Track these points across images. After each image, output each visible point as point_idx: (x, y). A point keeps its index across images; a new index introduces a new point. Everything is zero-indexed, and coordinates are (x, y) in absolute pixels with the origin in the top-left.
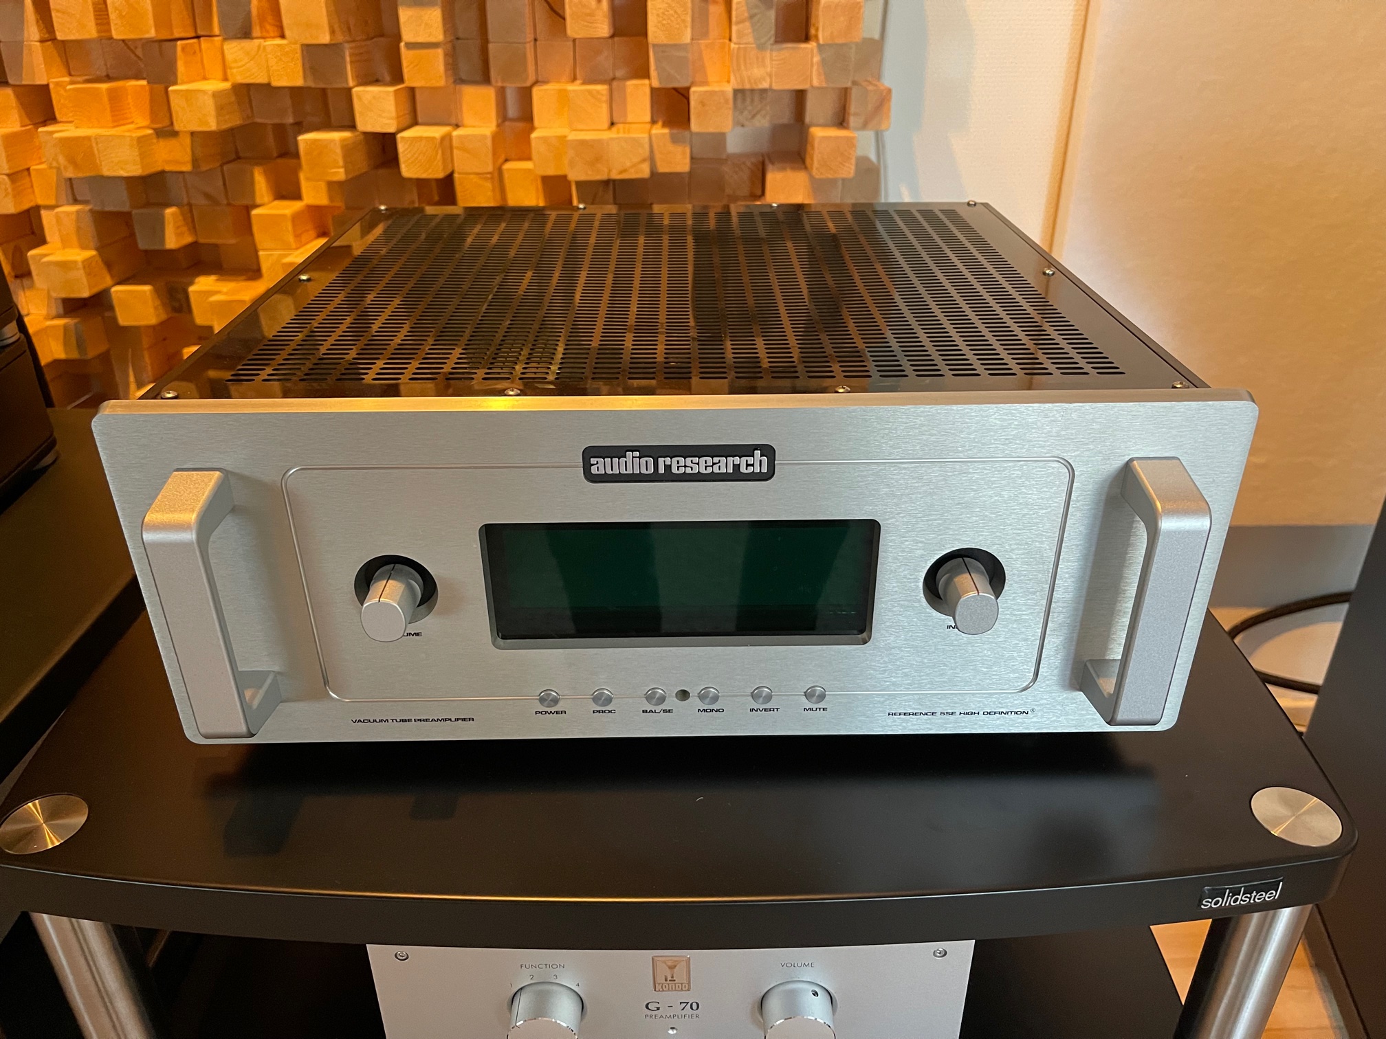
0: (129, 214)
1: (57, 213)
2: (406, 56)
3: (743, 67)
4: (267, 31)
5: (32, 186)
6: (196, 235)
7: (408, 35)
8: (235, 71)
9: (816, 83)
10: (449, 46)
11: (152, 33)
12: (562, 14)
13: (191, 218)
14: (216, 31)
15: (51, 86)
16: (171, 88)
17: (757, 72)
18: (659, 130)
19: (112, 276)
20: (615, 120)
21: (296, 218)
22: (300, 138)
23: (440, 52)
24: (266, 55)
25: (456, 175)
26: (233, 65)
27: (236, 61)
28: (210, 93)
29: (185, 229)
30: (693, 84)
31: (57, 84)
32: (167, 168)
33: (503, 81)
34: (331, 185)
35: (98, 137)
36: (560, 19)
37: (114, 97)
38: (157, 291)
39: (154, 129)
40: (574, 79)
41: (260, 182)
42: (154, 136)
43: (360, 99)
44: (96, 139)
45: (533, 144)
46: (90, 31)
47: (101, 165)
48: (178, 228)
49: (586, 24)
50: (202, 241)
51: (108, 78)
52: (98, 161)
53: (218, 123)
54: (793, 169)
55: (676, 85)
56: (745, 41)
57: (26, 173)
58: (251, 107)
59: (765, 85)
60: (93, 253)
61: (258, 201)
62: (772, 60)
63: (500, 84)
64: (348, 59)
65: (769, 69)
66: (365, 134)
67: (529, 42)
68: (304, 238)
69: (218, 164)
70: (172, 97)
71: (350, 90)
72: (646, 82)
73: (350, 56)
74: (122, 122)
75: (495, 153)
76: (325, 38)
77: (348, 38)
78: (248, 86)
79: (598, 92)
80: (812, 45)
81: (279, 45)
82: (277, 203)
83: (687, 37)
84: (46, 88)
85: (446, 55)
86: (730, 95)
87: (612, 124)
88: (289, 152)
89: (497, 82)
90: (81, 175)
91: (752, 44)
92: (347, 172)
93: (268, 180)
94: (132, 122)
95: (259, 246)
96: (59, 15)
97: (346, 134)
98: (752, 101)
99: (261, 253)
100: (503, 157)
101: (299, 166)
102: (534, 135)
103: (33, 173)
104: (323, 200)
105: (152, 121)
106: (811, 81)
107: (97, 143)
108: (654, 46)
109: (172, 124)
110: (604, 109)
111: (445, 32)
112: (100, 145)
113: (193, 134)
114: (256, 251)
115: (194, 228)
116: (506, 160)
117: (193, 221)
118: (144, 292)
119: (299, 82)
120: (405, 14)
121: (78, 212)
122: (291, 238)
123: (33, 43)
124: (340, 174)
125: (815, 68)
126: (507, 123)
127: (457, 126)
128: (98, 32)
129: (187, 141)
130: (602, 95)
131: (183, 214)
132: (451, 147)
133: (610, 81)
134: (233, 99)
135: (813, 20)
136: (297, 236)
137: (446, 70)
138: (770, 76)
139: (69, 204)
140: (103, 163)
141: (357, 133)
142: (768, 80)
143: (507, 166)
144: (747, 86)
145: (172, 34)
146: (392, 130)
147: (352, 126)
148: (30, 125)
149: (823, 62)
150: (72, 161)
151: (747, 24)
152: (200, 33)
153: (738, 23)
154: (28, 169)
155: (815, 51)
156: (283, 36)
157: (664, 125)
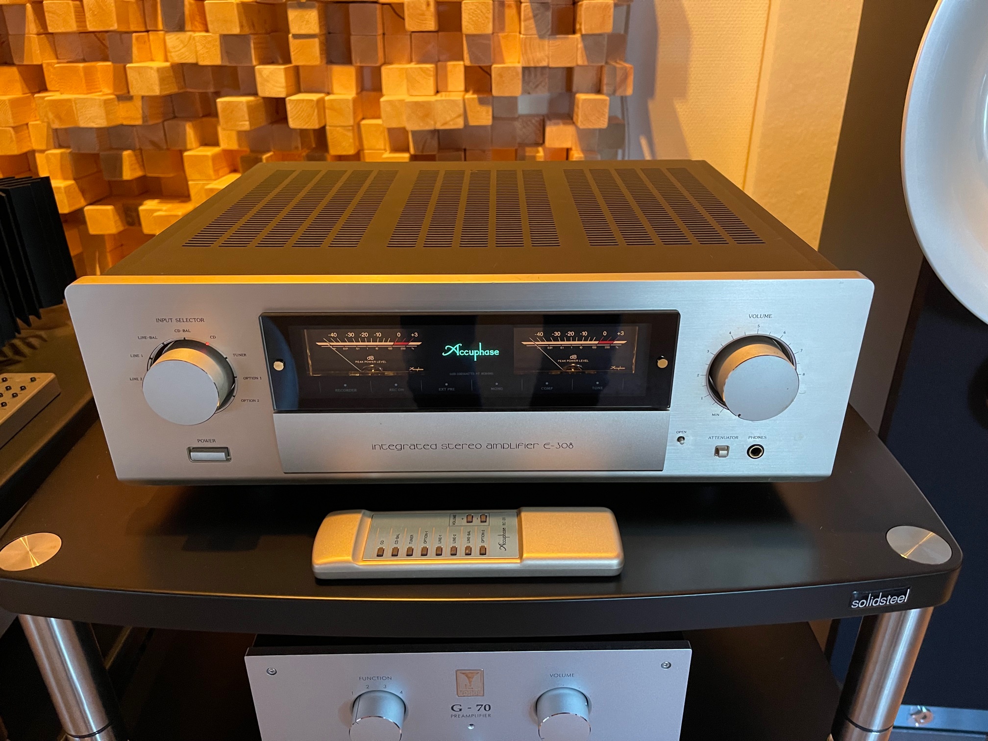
0: (98, 155)
1: (47, 154)
2: (293, 44)
3: (529, 51)
4: (196, 27)
5: (30, 136)
6: (145, 171)
7: (294, 29)
8: (173, 54)
9: (580, 62)
10: (323, 38)
11: (115, 27)
12: (402, 15)
13: (142, 159)
14: (160, 26)
15: (44, 66)
16: (128, 65)
17: (539, 55)
18: (470, 96)
19: (85, 199)
20: (439, 89)
21: (215, 158)
22: (219, 100)
23: (316, 42)
24: (195, 43)
25: (327, 128)
26: (171, 50)
27: (174, 48)
28: (155, 68)
29: (137, 166)
30: (493, 63)
31: (48, 64)
32: (125, 123)
33: (361, 62)
34: (240, 133)
35: (76, 99)
36: (401, 20)
37: (88, 73)
38: (117, 210)
39: (116, 95)
40: (411, 61)
41: (190, 132)
42: (116, 100)
43: (260, 74)
44: (75, 101)
45: (382, 105)
46: (73, 27)
47: (78, 120)
48: (132, 165)
49: (419, 21)
50: (149, 175)
51: (84, 61)
52: (76, 116)
53: (161, 90)
54: (564, 124)
55: (482, 65)
56: (531, 33)
57: (25, 127)
58: (184, 80)
59: (544, 64)
60: (71, 182)
61: (189, 147)
62: (549, 46)
63: (359, 64)
64: (252, 45)
65: (547, 53)
66: (264, 98)
67: (380, 35)
68: (221, 173)
69: (160, 121)
70: (128, 71)
71: (253, 67)
72: (461, 63)
73: (254, 43)
74: (93, 90)
75: (355, 113)
76: (236, 30)
77: (252, 32)
78: (182, 65)
79: (427, 69)
80: (578, 36)
81: (205, 36)
82: (202, 148)
83: (489, 30)
84: (40, 67)
85: (321, 43)
86: (520, 71)
87: (438, 92)
88: (210, 112)
89: (356, 63)
90: (63, 127)
91: (535, 35)
92: (251, 124)
93: (196, 133)
94: (101, 91)
95: (189, 178)
96: (51, 15)
97: (251, 98)
98: (536, 76)
99: (190, 183)
100: (360, 117)
101: (218, 122)
102: (382, 99)
103: (30, 127)
104: (234, 146)
105: (115, 90)
106: (577, 61)
107: (76, 104)
108: (467, 36)
109: (129, 92)
110: (431, 82)
111: (320, 27)
112: (77, 106)
113: (143, 97)
114: (186, 181)
115: (143, 165)
116: (363, 119)
117: (143, 161)
118: (107, 210)
119: (218, 62)
120: (293, 15)
121: (62, 154)
122: (211, 172)
123: (31, 35)
124: (246, 126)
125: (579, 52)
126: (364, 93)
127: (328, 94)
128: (78, 26)
129: (138, 103)
130: (430, 71)
131: (136, 156)
132: (324, 108)
133: (436, 62)
134: (172, 74)
135: (578, 19)
136: (216, 171)
137: (321, 54)
138: (548, 58)
139: (55, 148)
140: (80, 118)
141: (258, 98)
142: (547, 60)
143: (364, 122)
144: (532, 65)
145: (129, 28)
146: (282, 95)
147: (255, 94)
148: (29, 93)
149: (586, 48)
150: (58, 117)
151: (532, 21)
152: (149, 28)
153: (525, 20)
154: (27, 124)
155: (580, 40)
156: (207, 31)
157: (474, 93)
